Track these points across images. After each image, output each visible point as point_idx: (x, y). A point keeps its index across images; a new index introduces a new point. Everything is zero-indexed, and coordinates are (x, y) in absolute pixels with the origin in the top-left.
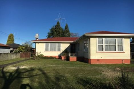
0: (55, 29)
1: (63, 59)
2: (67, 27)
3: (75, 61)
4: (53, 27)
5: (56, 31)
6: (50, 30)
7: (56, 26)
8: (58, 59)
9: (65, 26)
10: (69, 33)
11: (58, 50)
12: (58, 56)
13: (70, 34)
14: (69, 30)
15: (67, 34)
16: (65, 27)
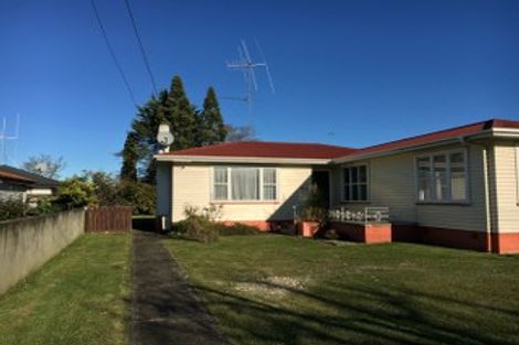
0: (161, 107)
1: (307, 232)
2: (210, 102)
3: (386, 244)
4: (153, 98)
5: (167, 113)
6: (140, 110)
7: (165, 96)
8: (269, 232)
9: (205, 96)
10: (221, 126)
11: (266, 197)
12: (268, 221)
13: (224, 128)
14: (221, 112)
15: (214, 130)
16: (206, 100)
